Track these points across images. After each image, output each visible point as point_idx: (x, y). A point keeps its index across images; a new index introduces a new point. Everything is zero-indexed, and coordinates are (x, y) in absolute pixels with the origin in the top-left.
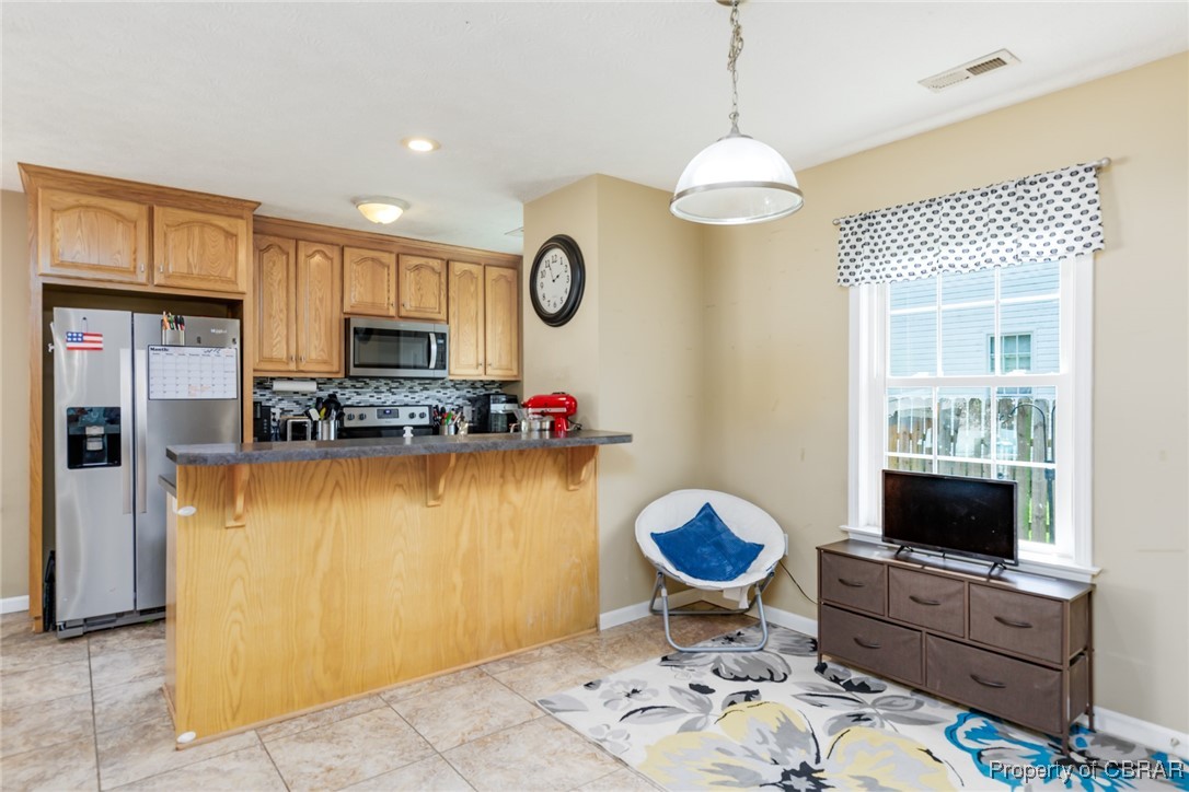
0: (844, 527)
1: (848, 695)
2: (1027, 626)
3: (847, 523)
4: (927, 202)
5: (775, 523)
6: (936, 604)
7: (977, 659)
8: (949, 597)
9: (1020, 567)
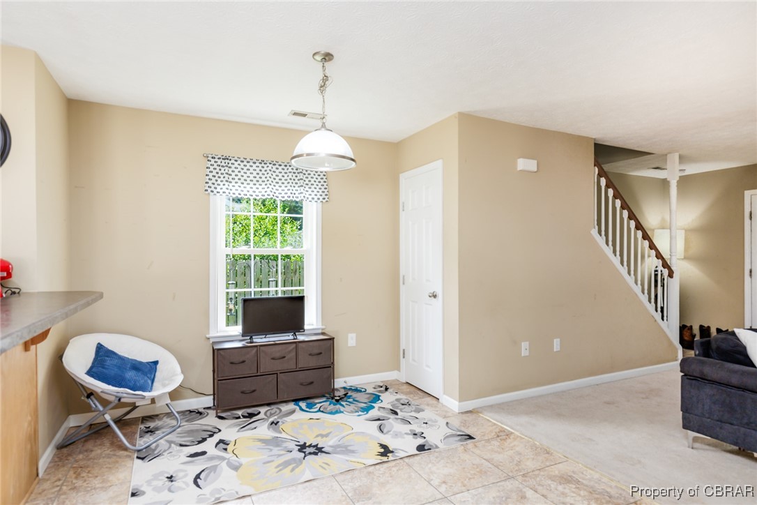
0: (208, 336)
1: (253, 420)
2: (321, 353)
3: (209, 334)
4: (260, 161)
5: (156, 345)
6: (284, 357)
7: (302, 376)
8: (290, 352)
9: (306, 332)
